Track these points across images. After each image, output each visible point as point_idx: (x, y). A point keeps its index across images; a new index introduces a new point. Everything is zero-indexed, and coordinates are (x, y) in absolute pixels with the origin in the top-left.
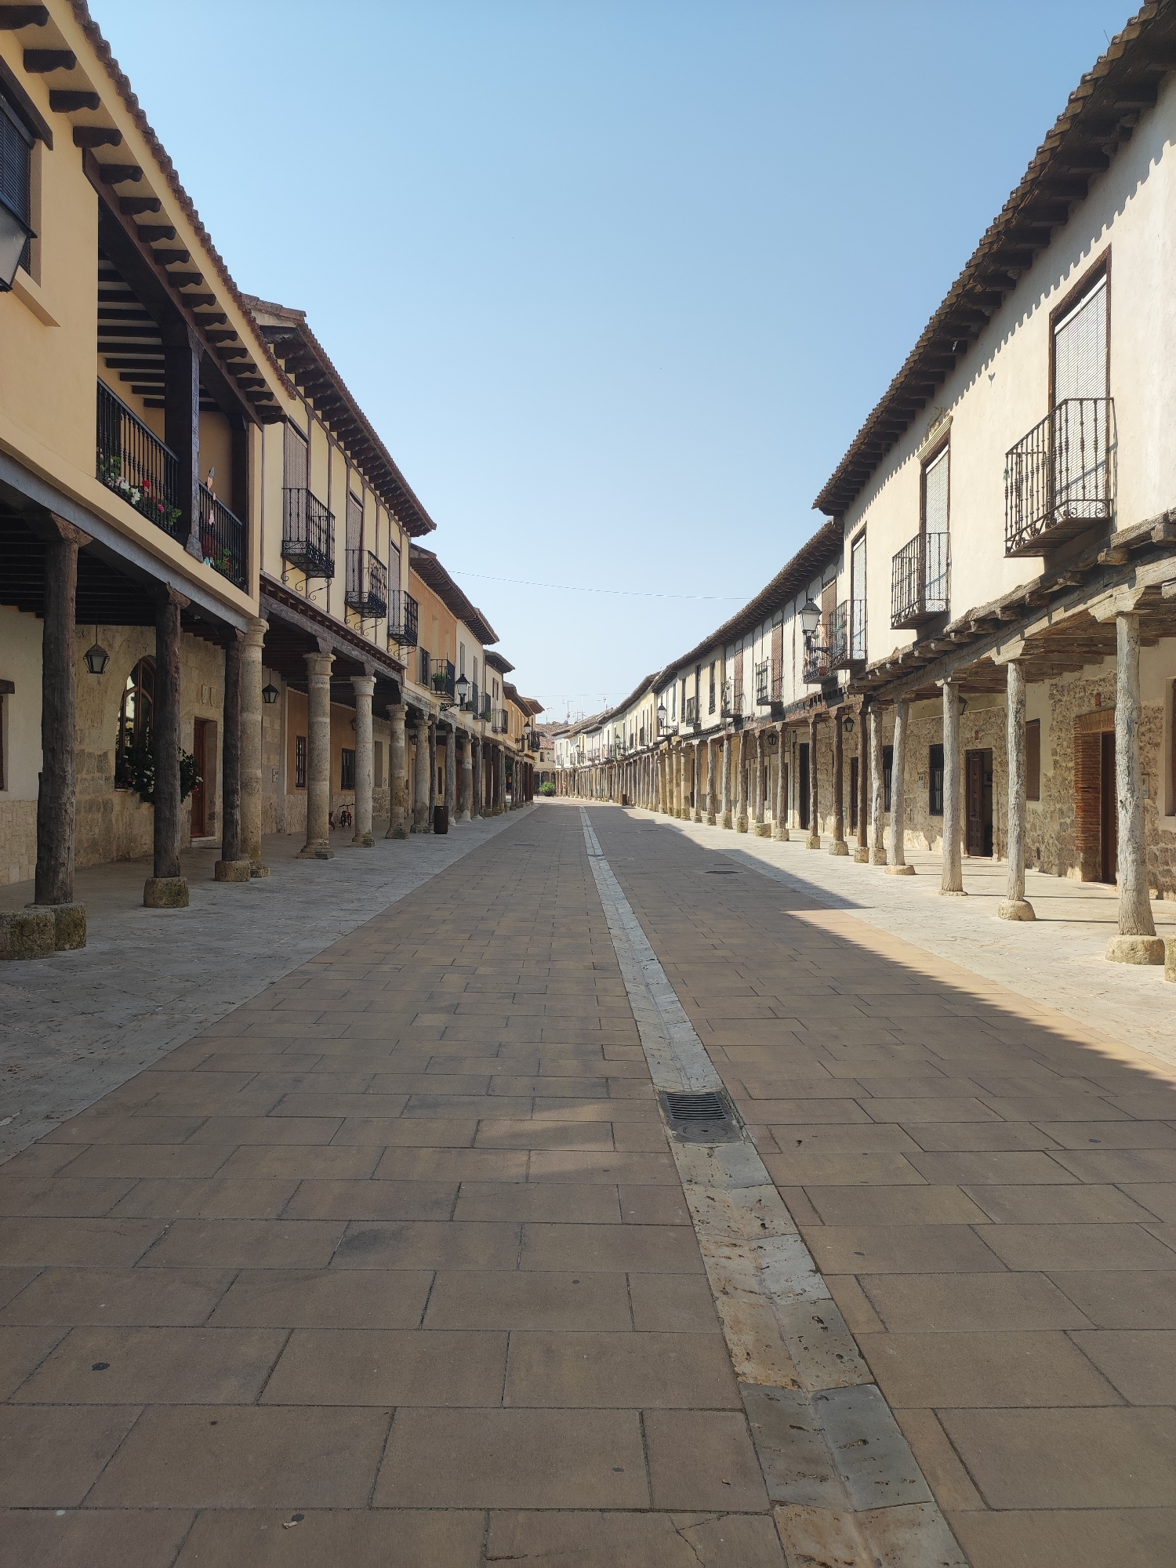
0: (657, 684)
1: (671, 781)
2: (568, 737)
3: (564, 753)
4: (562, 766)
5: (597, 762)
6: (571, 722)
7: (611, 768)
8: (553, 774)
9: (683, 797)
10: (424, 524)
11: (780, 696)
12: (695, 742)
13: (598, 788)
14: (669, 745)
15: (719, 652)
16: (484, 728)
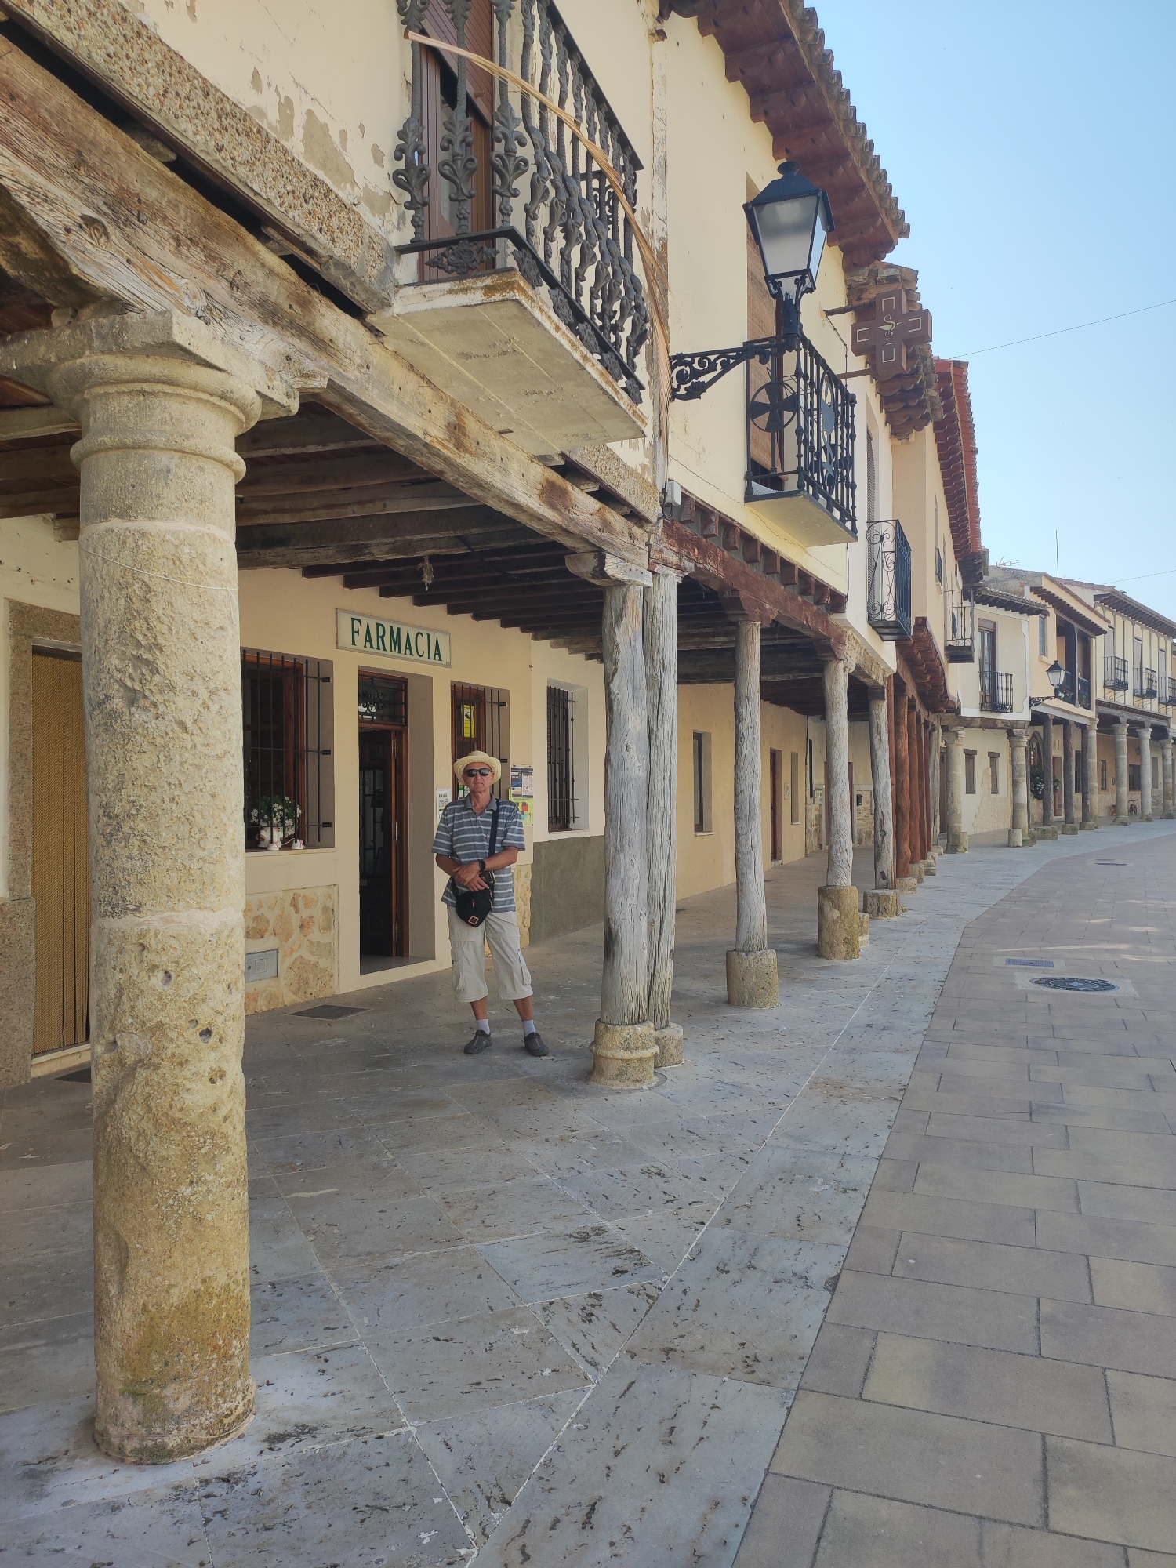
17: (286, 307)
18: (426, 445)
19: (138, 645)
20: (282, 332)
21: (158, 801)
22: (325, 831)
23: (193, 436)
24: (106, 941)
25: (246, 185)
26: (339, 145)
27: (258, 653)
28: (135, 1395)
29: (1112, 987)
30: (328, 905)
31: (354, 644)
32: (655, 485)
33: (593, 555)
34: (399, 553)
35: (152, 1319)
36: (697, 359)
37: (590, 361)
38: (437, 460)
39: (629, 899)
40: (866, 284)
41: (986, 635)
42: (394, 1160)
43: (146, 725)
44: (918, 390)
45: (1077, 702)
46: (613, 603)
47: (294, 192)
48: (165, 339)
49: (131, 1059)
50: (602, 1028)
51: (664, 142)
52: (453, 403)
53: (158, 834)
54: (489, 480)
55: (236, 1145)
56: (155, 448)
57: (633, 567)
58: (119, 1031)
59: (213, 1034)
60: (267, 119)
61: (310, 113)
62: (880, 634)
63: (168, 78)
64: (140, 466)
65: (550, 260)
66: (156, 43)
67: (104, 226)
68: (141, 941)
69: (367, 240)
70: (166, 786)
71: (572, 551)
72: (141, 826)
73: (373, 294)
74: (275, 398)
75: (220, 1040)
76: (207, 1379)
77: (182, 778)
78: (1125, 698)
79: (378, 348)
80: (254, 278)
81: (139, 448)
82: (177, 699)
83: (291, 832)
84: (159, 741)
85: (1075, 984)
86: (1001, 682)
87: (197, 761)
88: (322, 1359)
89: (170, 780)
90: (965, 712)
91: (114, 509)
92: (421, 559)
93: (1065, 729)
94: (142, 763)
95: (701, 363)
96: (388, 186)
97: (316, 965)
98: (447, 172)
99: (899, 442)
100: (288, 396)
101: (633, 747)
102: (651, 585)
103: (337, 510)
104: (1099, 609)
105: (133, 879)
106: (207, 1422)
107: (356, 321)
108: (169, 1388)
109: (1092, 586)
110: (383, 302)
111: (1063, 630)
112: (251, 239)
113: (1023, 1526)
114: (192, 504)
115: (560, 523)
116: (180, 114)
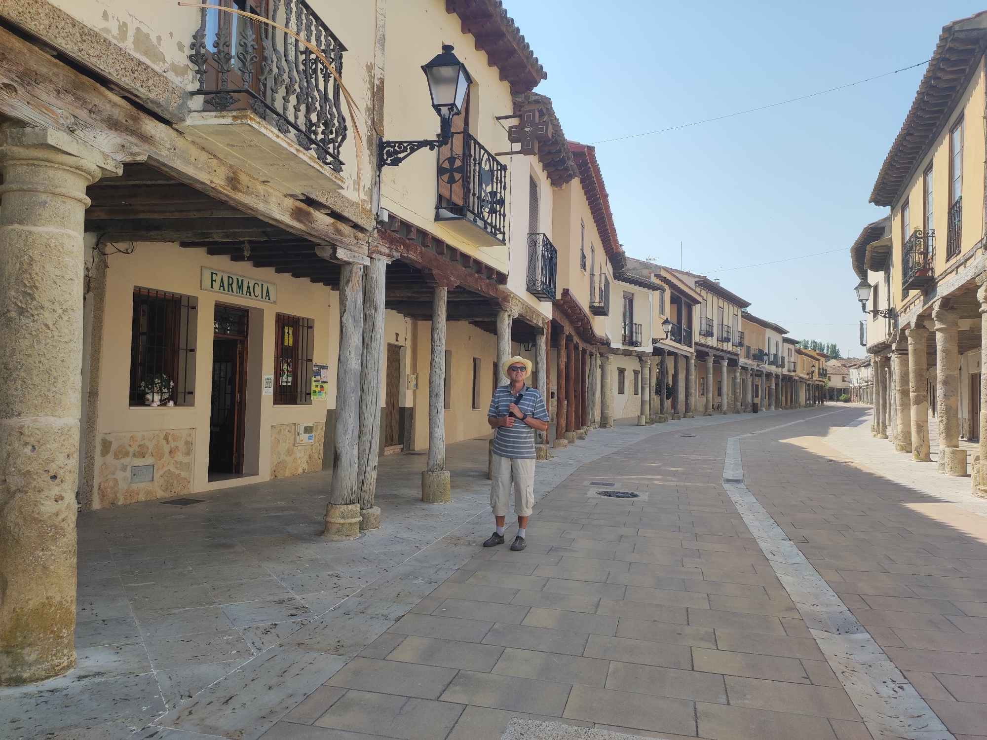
2: (856, 368)
3: (854, 377)
4: (854, 384)
8: (847, 389)
10: (746, 305)
16: (782, 371)
17: (124, 121)
18: (212, 188)
19: (25, 286)
20: (120, 134)
21: (32, 362)
22: (188, 397)
23: (60, 187)
24: (2, 430)
25: (96, 66)
26: (156, 43)
27: (149, 290)
28: (8, 653)
29: (637, 496)
30: (188, 440)
31: (212, 287)
32: (371, 211)
33: (330, 247)
34: (229, 238)
35: (18, 616)
36: (397, 144)
37: (302, 152)
38: (222, 195)
39: (347, 436)
40: (523, 103)
41: (627, 301)
42: (192, 570)
43: (28, 325)
44: (563, 161)
45: (682, 342)
46: (345, 273)
47: (125, 69)
48: (44, 142)
49: (13, 488)
50: (329, 507)
51: (384, 26)
52: (231, 166)
53: (32, 379)
54: (255, 206)
55: (70, 534)
56: (39, 191)
57: (356, 254)
58: (7, 475)
59: (58, 478)
60: (111, 33)
61: (138, 29)
62: (538, 298)
63: (52, 20)
64: (30, 199)
65: (275, 103)
66: (45, 4)
67: (14, 87)
68: (20, 430)
69: (171, 89)
70: (37, 355)
71: (319, 245)
72: (23, 374)
73: (174, 115)
74: (108, 168)
75: (62, 481)
76: (47, 646)
77: (46, 352)
78: (712, 342)
79: (182, 140)
80: (104, 107)
81: (31, 191)
82: (44, 313)
83: (166, 396)
84: (34, 333)
85: (619, 494)
86: (635, 328)
87: (54, 344)
88: (119, 648)
89: (39, 352)
90: (613, 345)
91: (16, 220)
92: (243, 242)
93: (675, 358)
94: (24, 344)
95: (399, 147)
96: (187, 62)
97: (179, 475)
98: (216, 58)
99: (556, 189)
100: (116, 167)
101: (353, 353)
102: (369, 264)
103: (185, 213)
104: (698, 290)
105: (17, 400)
106: (46, 667)
107: (168, 126)
108: (26, 650)
109: (694, 276)
110: (180, 119)
111: (674, 300)
112: (103, 89)
113: (428, 699)
114: (58, 219)
115: (304, 230)
116: (58, 36)
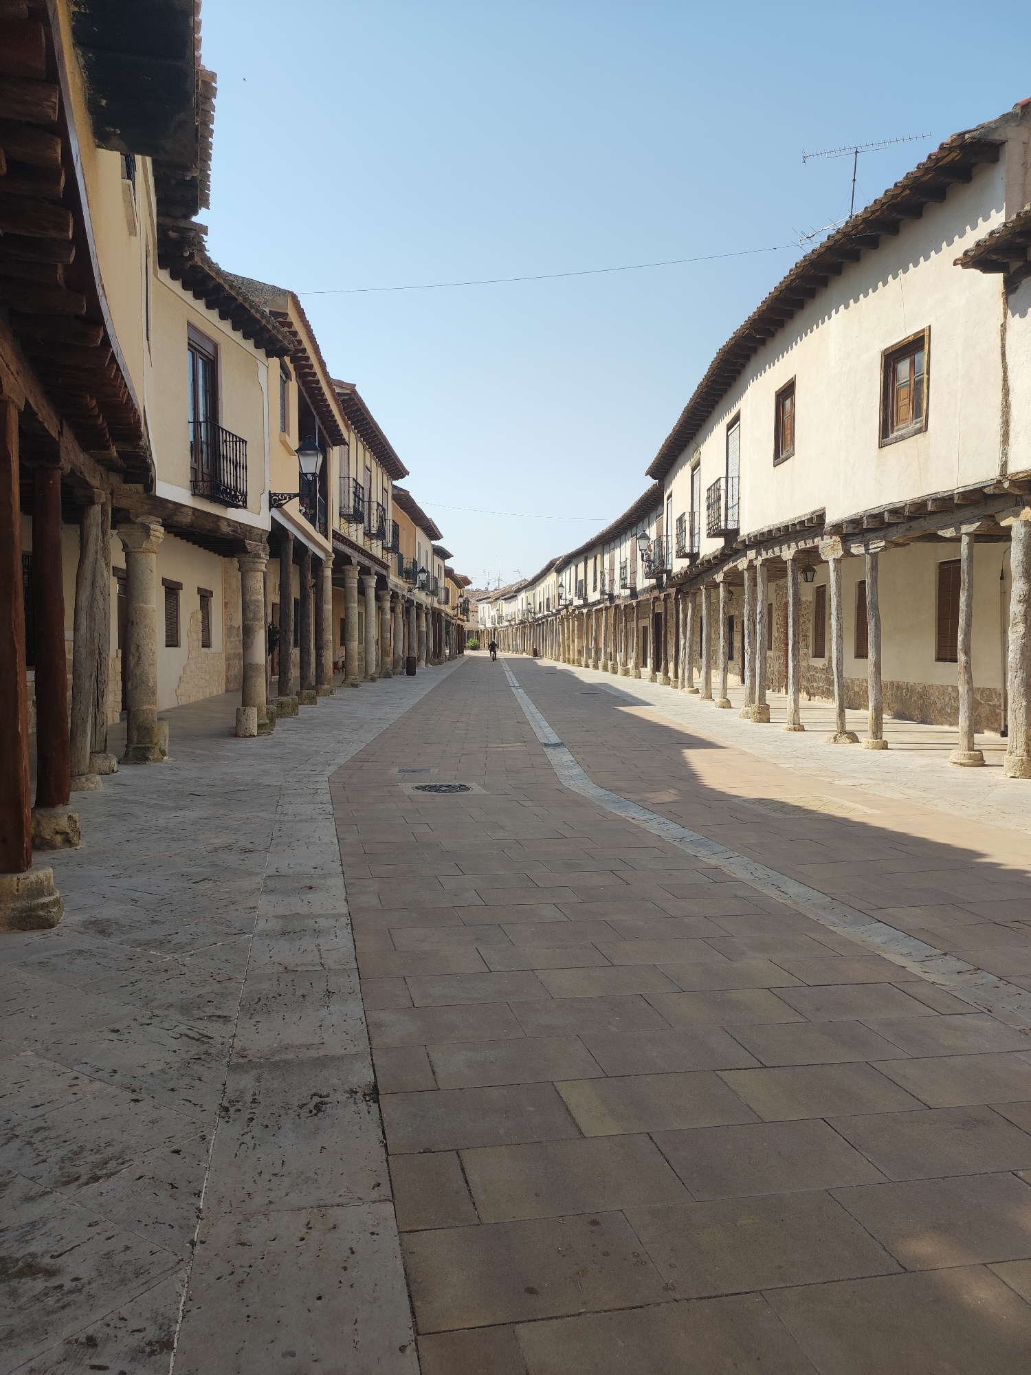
0: (559, 566)
1: (568, 639)
2: (490, 603)
3: (486, 615)
4: (485, 625)
5: (513, 623)
6: (491, 588)
7: (524, 627)
8: (477, 632)
9: (576, 650)
10: (402, 473)
11: (635, 583)
12: (585, 611)
13: (514, 643)
14: (568, 611)
15: (599, 549)
16: (432, 601)
41: (200, 362)
45: (317, 524)
78: (357, 535)
90: (164, 490)
